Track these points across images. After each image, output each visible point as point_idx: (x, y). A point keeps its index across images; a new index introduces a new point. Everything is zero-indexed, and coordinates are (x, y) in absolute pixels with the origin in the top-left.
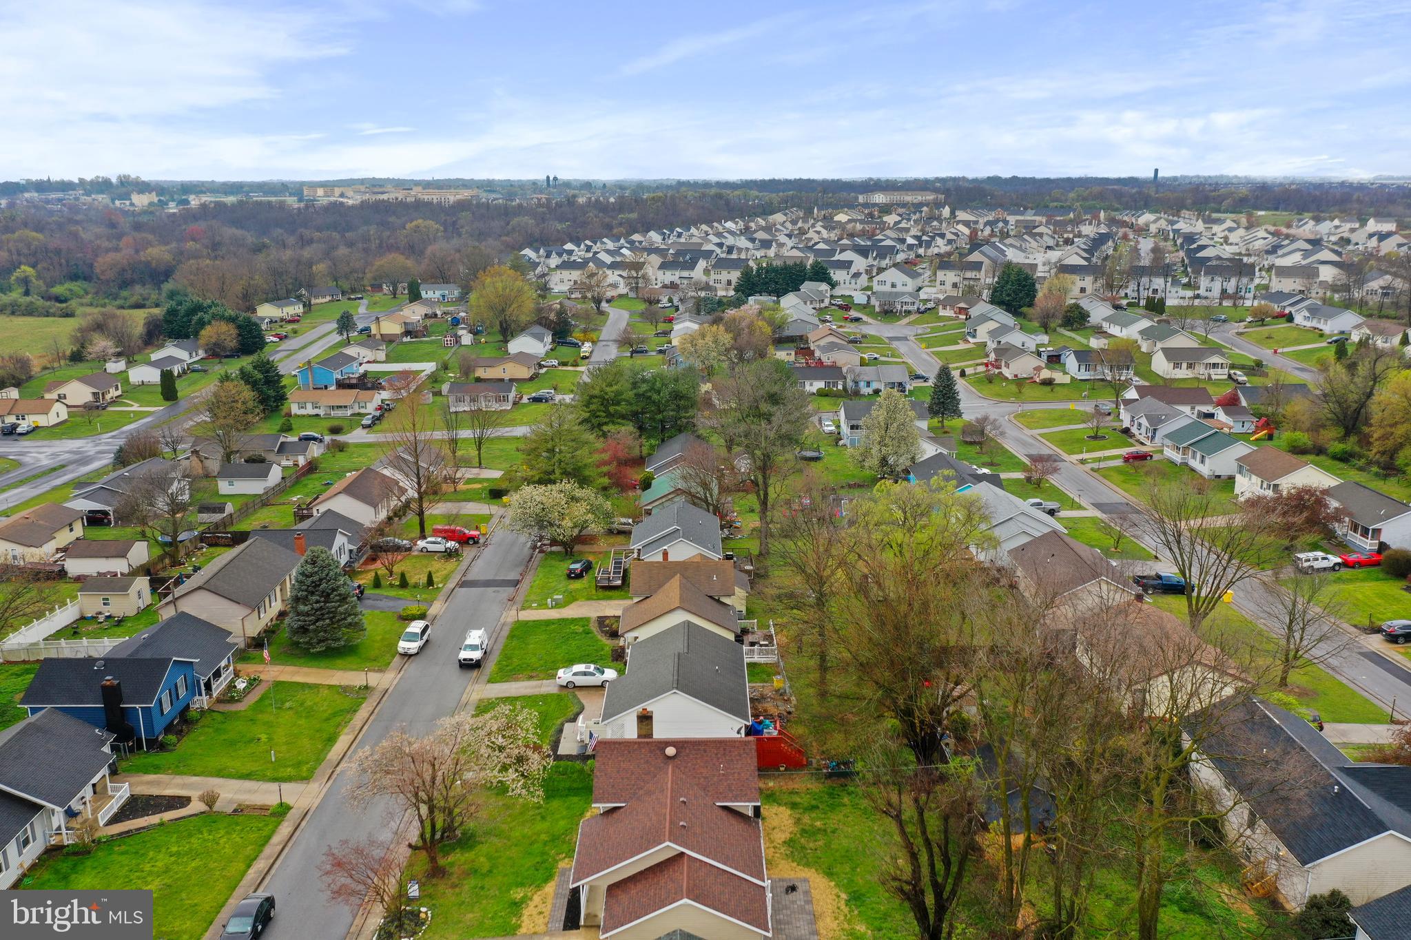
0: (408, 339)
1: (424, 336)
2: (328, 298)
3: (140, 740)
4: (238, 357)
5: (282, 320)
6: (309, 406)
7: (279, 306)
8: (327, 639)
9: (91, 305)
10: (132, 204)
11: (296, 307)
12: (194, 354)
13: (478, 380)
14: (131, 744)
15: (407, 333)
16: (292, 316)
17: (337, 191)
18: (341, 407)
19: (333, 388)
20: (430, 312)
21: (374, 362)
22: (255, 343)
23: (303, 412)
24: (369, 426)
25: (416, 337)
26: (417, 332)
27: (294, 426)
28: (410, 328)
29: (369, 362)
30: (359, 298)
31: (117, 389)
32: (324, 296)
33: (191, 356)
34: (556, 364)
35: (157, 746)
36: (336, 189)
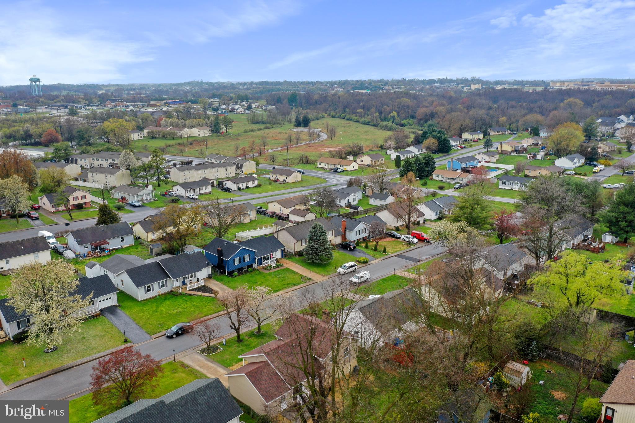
0: (515, 154)
1: (523, 153)
2: (501, 133)
3: (225, 270)
4: (438, 154)
5: (471, 140)
6: (440, 176)
7: (471, 134)
8: (313, 259)
9: (413, 128)
10: (470, 89)
11: (480, 135)
12: (421, 150)
13: (526, 176)
14: (222, 271)
15: (516, 151)
16: (477, 139)
17: (566, 84)
18: (452, 179)
19: (459, 171)
20: (535, 142)
21: (489, 162)
22: (446, 148)
23: (437, 179)
24: (457, 189)
25: (519, 153)
26: (520, 151)
27: (428, 184)
28: (517, 149)
29: (486, 162)
30: (515, 134)
31: (382, 160)
32: (499, 132)
33: (419, 151)
34: (573, 174)
35: (231, 274)
36: (565, 83)
